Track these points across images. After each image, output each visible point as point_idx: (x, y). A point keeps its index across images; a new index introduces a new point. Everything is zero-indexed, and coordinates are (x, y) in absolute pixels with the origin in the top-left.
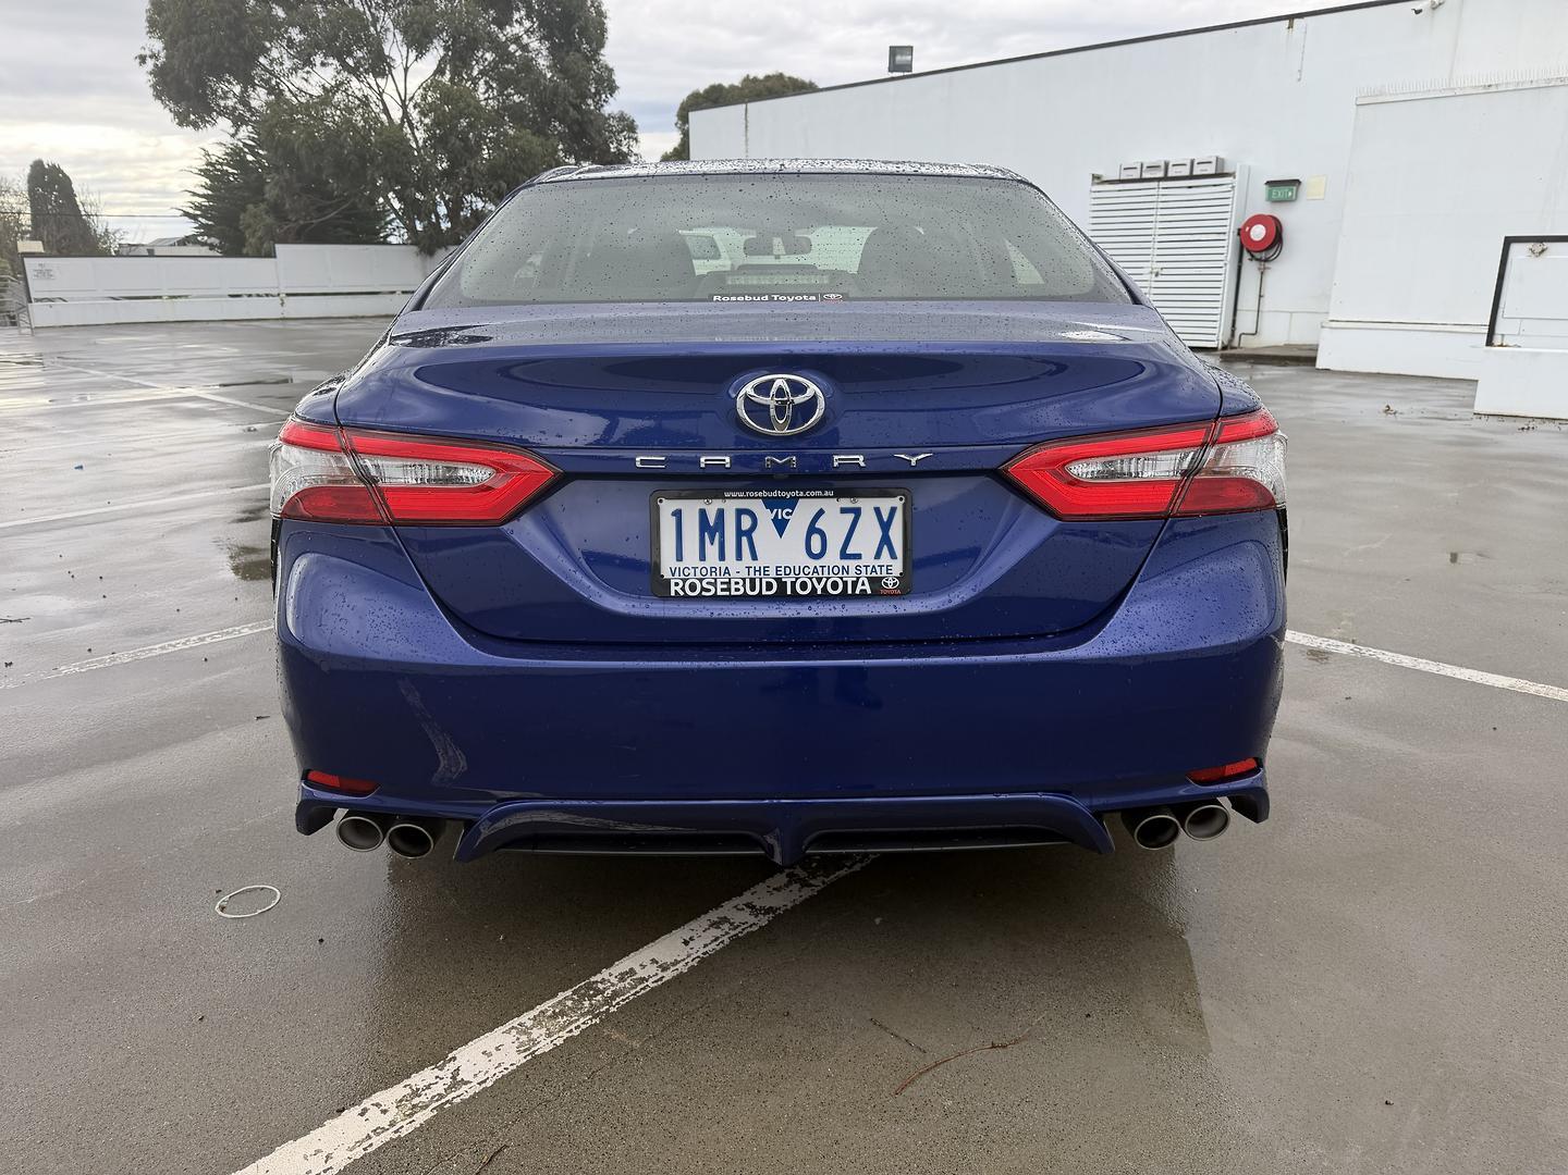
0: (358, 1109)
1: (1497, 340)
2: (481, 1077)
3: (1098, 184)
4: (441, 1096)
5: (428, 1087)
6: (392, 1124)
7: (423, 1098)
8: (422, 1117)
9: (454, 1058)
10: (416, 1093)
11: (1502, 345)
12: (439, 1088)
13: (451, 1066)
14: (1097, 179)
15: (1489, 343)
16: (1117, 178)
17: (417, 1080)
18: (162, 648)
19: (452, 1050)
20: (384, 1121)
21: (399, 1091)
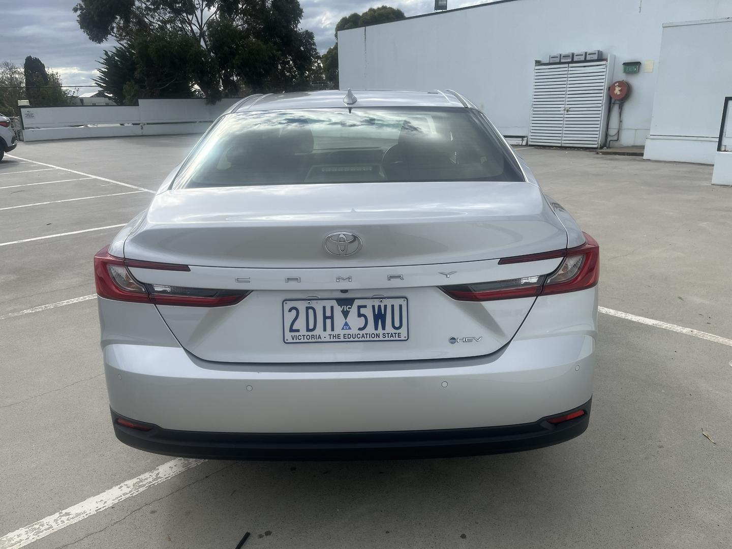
0: (119, 486)
1: (723, 148)
2: (167, 476)
3: (539, 65)
4: (150, 482)
5: (146, 479)
6: (130, 492)
7: (144, 483)
8: (141, 490)
9: (158, 469)
10: (141, 481)
11: (725, 151)
12: (151, 480)
13: (156, 472)
14: (538, 63)
15: (719, 149)
16: (548, 62)
17: (142, 477)
18: (67, 302)
19: (158, 466)
20: (128, 490)
21: (135, 480)
